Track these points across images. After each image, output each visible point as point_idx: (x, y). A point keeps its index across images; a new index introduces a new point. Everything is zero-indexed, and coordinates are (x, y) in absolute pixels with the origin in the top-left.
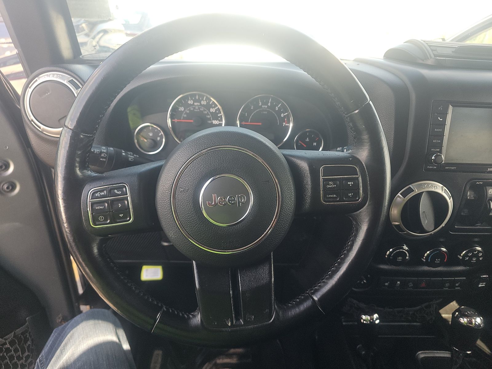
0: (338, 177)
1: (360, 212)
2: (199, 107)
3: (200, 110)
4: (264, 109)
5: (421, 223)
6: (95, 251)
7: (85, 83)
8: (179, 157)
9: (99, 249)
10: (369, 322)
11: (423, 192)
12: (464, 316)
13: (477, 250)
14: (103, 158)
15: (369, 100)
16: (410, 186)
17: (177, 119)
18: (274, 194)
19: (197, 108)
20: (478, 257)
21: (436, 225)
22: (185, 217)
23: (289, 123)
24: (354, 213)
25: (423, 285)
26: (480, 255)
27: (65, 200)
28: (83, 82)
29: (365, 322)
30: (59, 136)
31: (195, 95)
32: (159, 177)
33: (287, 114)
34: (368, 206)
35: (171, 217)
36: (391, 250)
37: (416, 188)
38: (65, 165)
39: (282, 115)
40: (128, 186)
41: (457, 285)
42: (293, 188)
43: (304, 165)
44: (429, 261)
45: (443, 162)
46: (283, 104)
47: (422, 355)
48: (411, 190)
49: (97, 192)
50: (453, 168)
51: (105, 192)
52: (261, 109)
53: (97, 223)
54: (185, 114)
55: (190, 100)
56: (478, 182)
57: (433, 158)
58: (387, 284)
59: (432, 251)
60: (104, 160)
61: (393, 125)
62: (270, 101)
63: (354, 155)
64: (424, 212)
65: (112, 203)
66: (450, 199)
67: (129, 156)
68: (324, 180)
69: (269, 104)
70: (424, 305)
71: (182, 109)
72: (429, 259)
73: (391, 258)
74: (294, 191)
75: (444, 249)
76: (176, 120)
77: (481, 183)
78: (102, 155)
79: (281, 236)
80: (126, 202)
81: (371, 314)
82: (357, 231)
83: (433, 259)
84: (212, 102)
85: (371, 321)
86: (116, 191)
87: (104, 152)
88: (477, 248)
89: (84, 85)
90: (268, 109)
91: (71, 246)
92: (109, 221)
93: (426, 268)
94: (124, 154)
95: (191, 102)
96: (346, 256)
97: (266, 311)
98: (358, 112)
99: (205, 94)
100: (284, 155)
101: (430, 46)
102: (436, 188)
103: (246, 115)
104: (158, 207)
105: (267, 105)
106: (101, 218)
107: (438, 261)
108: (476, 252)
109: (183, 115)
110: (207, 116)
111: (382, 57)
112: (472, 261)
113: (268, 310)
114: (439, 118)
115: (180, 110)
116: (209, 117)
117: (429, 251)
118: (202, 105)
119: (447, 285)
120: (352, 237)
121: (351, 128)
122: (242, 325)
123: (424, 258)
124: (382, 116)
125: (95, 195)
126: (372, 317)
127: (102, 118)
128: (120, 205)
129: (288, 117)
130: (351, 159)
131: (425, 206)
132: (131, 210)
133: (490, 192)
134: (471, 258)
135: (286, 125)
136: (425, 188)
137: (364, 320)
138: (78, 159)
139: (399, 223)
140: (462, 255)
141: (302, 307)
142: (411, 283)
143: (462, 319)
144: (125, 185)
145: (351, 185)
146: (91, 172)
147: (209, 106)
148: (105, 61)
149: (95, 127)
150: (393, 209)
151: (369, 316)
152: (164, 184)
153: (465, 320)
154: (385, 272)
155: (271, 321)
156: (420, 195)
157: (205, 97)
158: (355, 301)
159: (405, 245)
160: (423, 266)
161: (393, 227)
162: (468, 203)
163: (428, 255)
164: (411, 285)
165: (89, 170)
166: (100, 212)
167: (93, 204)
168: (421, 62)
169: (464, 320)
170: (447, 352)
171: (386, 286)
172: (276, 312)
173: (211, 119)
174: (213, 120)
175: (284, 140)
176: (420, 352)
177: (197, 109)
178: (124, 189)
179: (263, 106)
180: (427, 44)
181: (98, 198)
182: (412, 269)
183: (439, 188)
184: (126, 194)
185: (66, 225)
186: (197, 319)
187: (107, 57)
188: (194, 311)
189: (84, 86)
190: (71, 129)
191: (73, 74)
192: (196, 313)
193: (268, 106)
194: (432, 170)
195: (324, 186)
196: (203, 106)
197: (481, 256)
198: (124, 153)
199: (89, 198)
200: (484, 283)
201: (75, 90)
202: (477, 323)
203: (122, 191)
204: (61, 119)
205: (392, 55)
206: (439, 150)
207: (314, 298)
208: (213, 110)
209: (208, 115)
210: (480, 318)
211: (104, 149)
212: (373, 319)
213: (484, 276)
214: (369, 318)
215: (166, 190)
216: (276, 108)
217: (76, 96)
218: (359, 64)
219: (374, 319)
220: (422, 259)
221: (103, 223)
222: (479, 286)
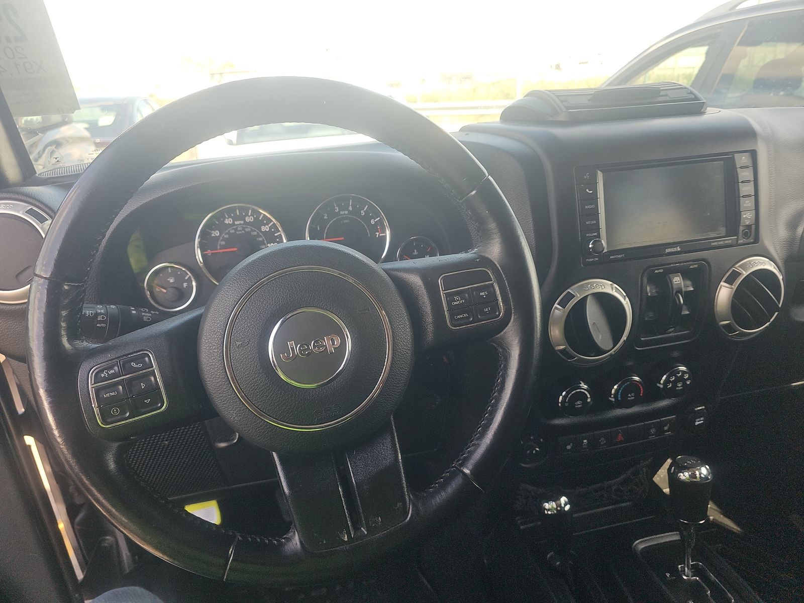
0: (465, 288)
1: (505, 333)
2: (242, 227)
3: (244, 230)
4: (344, 216)
5: (594, 340)
6: (112, 465)
7: (55, 213)
8: (227, 296)
9: (118, 461)
10: (555, 512)
11: (588, 295)
12: (683, 469)
13: (680, 371)
14: (100, 322)
15: (487, 175)
16: (569, 290)
17: (211, 250)
18: (380, 326)
19: (241, 229)
20: (684, 381)
21: (616, 339)
22: (251, 385)
23: (384, 231)
24: (497, 336)
25: (620, 437)
26: (686, 376)
27: (50, 392)
28: (52, 213)
29: (549, 513)
30: (27, 300)
31: (234, 209)
32: (200, 332)
33: (379, 218)
34: (514, 322)
35: (229, 388)
36: (564, 393)
37: (577, 292)
38: (43, 335)
39: (373, 222)
40: (152, 354)
41: (666, 428)
42: (405, 314)
43: (416, 280)
44: (620, 399)
45: (605, 250)
46: (371, 206)
47: (640, 545)
48: (570, 296)
49: (102, 371)
50: (619, 256)
51: (116, 368)
52: (339, 217)
53: (109, 420)
54: (221, 241)
55: (228, 218)
56: (657, 269)
57: (590, 246)
58: (569, 447)
59: (620, 384)
60: (104, 325)
61: (529, 209)
62: (350, 204)
63: (483, 254)
64: (594, 323)
65: (129, 384)
66: (625, 300)
67: (143, 314)
68: (447, 295)
69: (350, 208)
70: (629, 472)
71: (216, 233)
72: (619, 396)
73: (567, 404)
74: (407, 318)
75: (637, 378)
76: (209, 252)
77: (661, 271)
78: (100, 318)
79: (400, 386)
80: (153, 379)
81: (556, 499)
82: (507, 359)
83: (625, 394)
84: (262, 215)
85: (559, 508)
86: (134, 364)
87: (101, 314)
88: (680, 368)
89: (55, 217)
90: (349, 216)
91: (70, 466)
92: (128, 414)
93: (619, 412)
94: (134, 312)
95: (228, 221)
96: (498, 400)
97: (398, 505)
98: (476, 193)
99: (250, 206)
100: (384, 270)
101: (558, 96)
102: (603, 287)
103: (319, 229)
104: (206, 377)
105: (347, 209)
106: (115, 411)
107: (632, 396)
108: (680, 374)
109: (219, 243)
110: (257, 239)
111: (498, 119)
112: (677, 388)
113: (401, 504)
114: (587, 190)
115: (213, 235)
116: (260, 239)
117: (617, 385)
118: (247, 222)
119: (653, 431)
120: (501, 370)
121: (471, 218)
122: (365, 536)
123: (612, 396)
124: (512, 199)
125: (99, 375)
126: (558, 502)
127: (94, 255)
128: (143, 386)
129: (381, 222)
130: (478, 260)
131: (593, 315)
132: (163, 390)
133: (676, 281)
134: (675, 383)
135: (380, 235)
136: (588, 290)
137: (549, 510)
138: (63, 324)
139: (564, 347)
140: (662, 382)
141: (450, 490)
142: (603, 439)
143: (681, 474)
144: (148, 353)
145: (485, 296)
146: (88, 342)
147: (258, 223)
148: (82, 176)
149: (86, 271)
150: (551, 327)
151: (554, 503)
152: (210, 340)
153: (687, 474)
154: (563, 429)
155: (408, 519)
156: (583, 301)
157: (250, 211)
158: (530, 488)
159: (581, 382)
160: (614, 409)
161: (558, 354)
162: (651, 303)
163: (617, 391)
164: (603, 441)
165: (83, 340)
166: (112, 402)
167: (98, 391)
168: (550, 119)
169: (684, 476)
170: (675, 533)
171: (568, 450)
172: (413, 504)
173: (265, 242)
174: (268, 244)
175: (382, 257)
176: (637, 542)
177: (240, 231)
178: (147, 359)
179: (341, 213)
180: (554, 94)
181: (105, 379)
182: (599, 417)
183: (608, 287)
184: (150, 366)
185: (56, 433)
186: (295, 542)
187: (85, 169)
188: (287, 532)
189: (55, 220)
190: (46, 278)
191: (31, 201)
192: (291, 534)
193: (349, 211)
194: (593, 263)
195: (449, 303)
196: (249, 223)
197: (688, 379)
198: (133, 310)
199: (91, 382)
200: (702, 419)
201: (38, 225)
202: (702, 476)
203: (144, 363)
204: (20, 273)
205: (509, 115)
206: (596, 234)
207: (464, 470)
208: (265, 228)
209: (258, 235)
210: (706, 468)
211: (100, 309)
212: (560, 505)
213: (699, 408)
214: (554, 504)
215: (215, 349)
216: (362, 211)
217: (44, 236)
218: (468, 134)
219: (563, 505)
220: (610, 398)
221: (119, 418)
222: (696, 424)
